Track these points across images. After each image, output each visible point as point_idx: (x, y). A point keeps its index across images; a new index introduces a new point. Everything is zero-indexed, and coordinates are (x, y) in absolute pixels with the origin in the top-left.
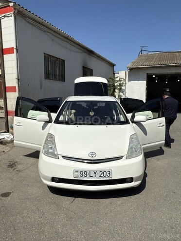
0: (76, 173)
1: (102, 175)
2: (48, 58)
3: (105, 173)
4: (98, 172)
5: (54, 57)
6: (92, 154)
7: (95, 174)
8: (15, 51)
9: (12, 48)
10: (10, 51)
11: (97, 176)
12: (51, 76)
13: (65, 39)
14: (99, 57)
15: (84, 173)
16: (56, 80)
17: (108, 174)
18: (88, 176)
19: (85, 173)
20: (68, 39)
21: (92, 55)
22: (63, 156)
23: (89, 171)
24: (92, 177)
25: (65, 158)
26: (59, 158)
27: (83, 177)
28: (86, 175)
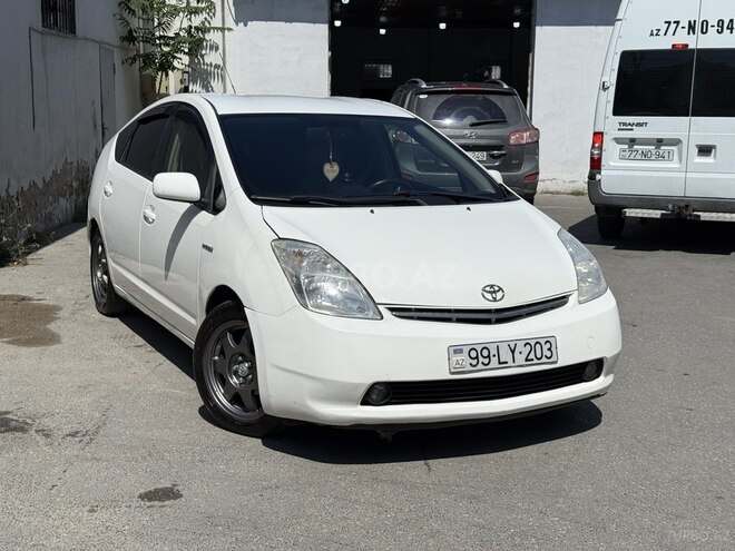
0: (455, 358)
1: (532, 356)
3: (538, 346)
4: (520, 346)
6: (493, 290)
7: (513, 352)
11: (519, 359)
15: (480, 353)
17: (546, 352)
18: (494, 360)
19: (485, 353)
22: (391, 310)
23: (495, 345)
24: (506, 363)
25: (398, 314)
26: (382, 318)
27: (480, 366)
28: (486, 361)
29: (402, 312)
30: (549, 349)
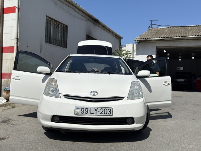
0: (77, 110)
1: (103, 113)
2: (50, 21)
3: (106, 110)
4: (99, 109)
5: (56, 21)
6: (94, 92)
7: (96, 111)
8: (17, 10)
9: (14, 8)
10: (11, 10)
11: (98, 113)
12: (52, 40)
13: (69, 5)
14: (104, 27)
15: (85, 110)
16: (58, 45)
17: (108, 112)
18: (89, 112)
19: (87, 110)
20: (72, 5)
21: (97, 24)
22: (64, 96)
23: (90, 108)
24: (93, 114)
25: (65, 97)
26: (60, 97)
27: (84, 114)
28: (87, 112)
29: (67, 96)
30: (110, 111)
